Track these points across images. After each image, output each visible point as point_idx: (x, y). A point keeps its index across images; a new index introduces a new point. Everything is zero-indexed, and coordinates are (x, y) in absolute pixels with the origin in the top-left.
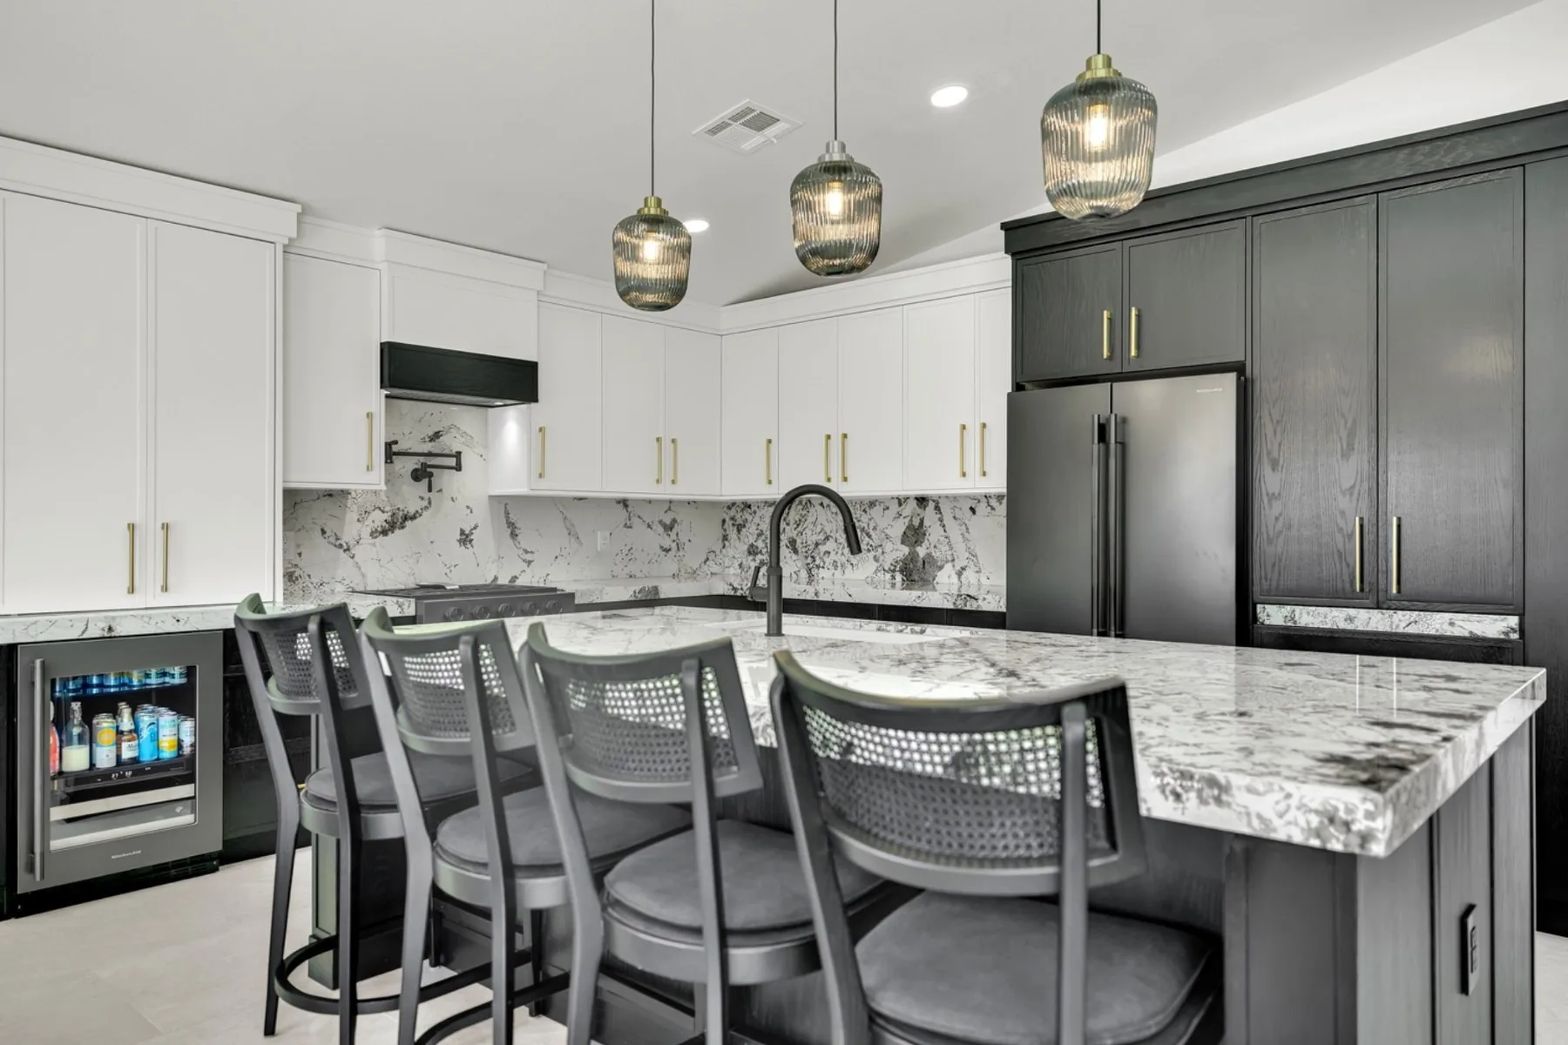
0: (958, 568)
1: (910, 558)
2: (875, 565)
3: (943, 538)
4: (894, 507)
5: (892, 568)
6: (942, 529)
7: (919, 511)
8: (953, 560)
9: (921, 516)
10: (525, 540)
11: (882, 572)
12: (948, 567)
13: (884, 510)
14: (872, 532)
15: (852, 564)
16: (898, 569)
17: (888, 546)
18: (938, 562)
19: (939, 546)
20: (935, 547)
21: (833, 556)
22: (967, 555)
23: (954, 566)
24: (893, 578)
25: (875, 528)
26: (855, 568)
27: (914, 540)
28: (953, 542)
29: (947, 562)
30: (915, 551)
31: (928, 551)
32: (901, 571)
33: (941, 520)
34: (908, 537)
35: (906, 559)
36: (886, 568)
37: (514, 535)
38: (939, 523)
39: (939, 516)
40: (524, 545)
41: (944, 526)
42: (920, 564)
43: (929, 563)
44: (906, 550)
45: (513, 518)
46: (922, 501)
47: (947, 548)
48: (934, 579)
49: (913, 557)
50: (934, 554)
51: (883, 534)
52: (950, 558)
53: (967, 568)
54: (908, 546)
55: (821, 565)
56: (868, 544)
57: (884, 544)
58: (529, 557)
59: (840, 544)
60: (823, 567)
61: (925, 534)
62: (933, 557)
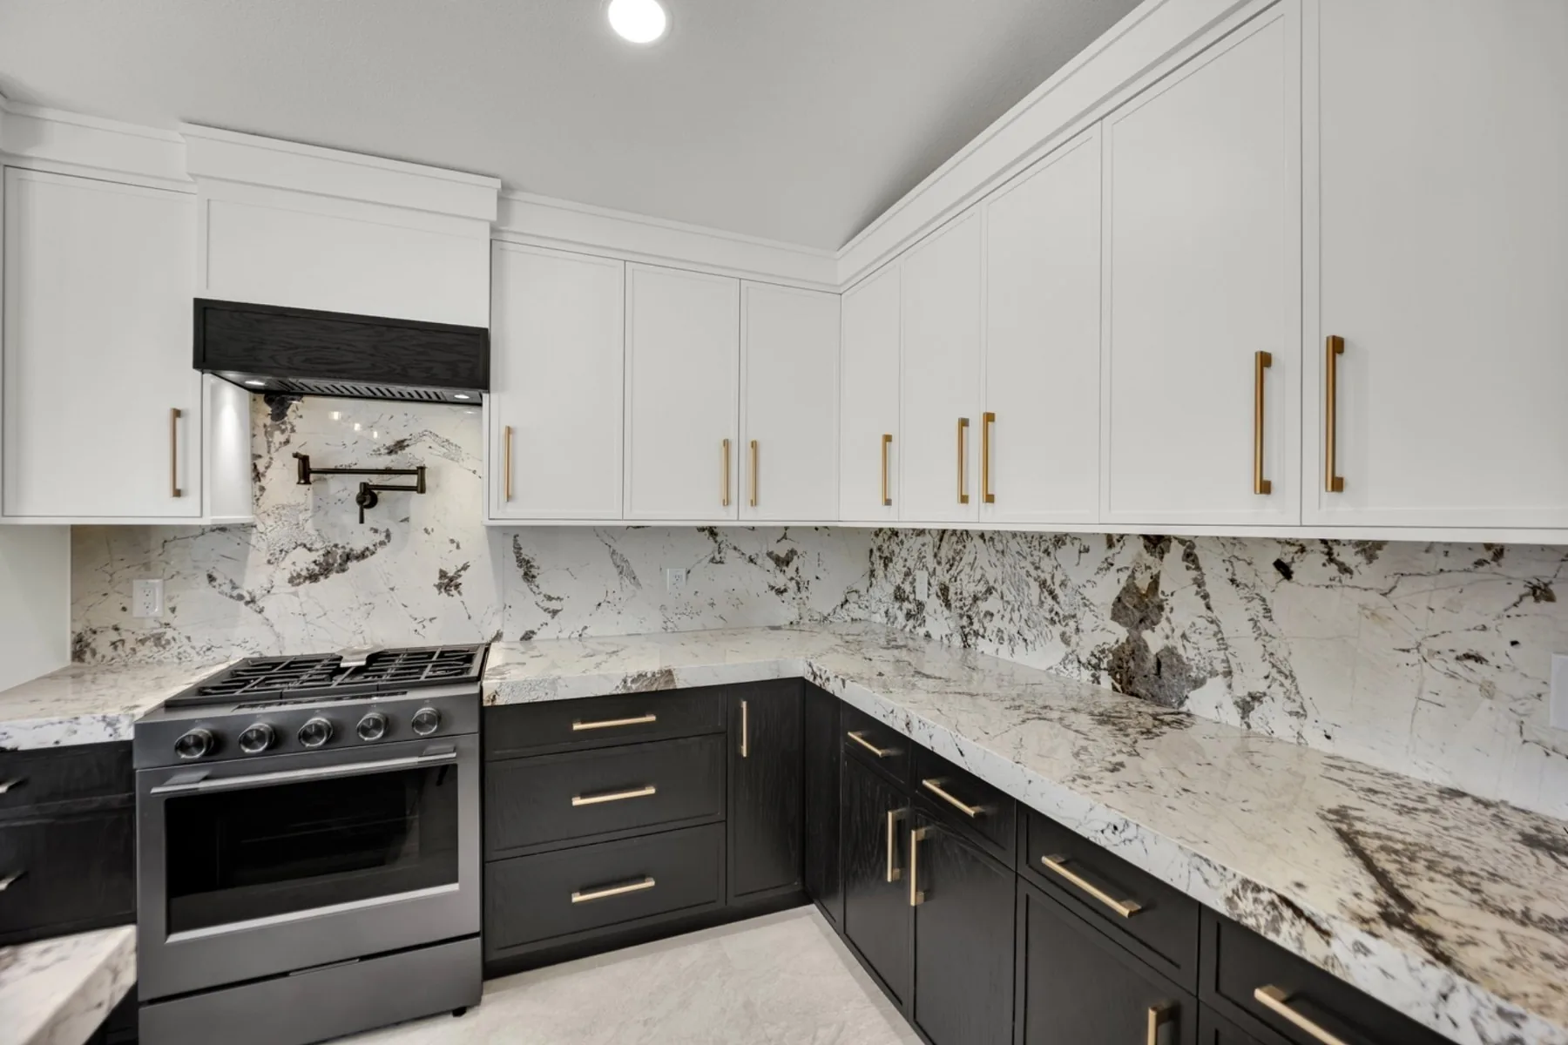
0: (1241, 692)
1: (1128, 649)
2: (1063, 650)
3: (1201, 623)
4: (1100, 552)
5: (1094, 661)
6: (1203, 602)
7: (1149, 559)
8: (1229, 673)
9: (1155, 572)
10: (545, 583)
11: (1076, 664)
12: (1215, 685)
13: (1080, 552)
14: (1058, 591)
15: (1025, 640)
16: (1104, 665)
17: (1087, 621)
18: (1190, 669)
19: (1194, 638)
20: (1184, 636)
21: (997, 622)
22: (1266, 668)
23: (1230, 686)
24: (1096, 680)
25: (1063, 584)
26: (1030, 646)
27: (1138, 615)
28: (1227, 632)
29: (1213, 673)
30: (1140, 638)
31: (1170, 643)
32: (1112, 671)
33: (1199, 583)
34: (1125, 607)
35: (1122, 648)
36: (1083, 660)
37: (529, 577)
38: (1195, 588)
39: (1194, 574)
40: (545, 589)
41: (1206, 597)
42: (1150, 664)
43: (1170, 667)
44: (1120, 633)
45: (527, 553)
46: (1156, 544)
47: (1213, 644)
48: (1181, 703)
49: (1136, 649)
50: (1181, 651)
51: (1079, 597)
52: (1220, 667)
53: (1264, 699)
54: (1125, 624)
55: (981, 631)
56: (1051, 611)
57: (1079, 615)
58: (554, 605)
59: (1008, 602)
60: (983, 637)
61: (1161, 608)
62: (1179, 658)
